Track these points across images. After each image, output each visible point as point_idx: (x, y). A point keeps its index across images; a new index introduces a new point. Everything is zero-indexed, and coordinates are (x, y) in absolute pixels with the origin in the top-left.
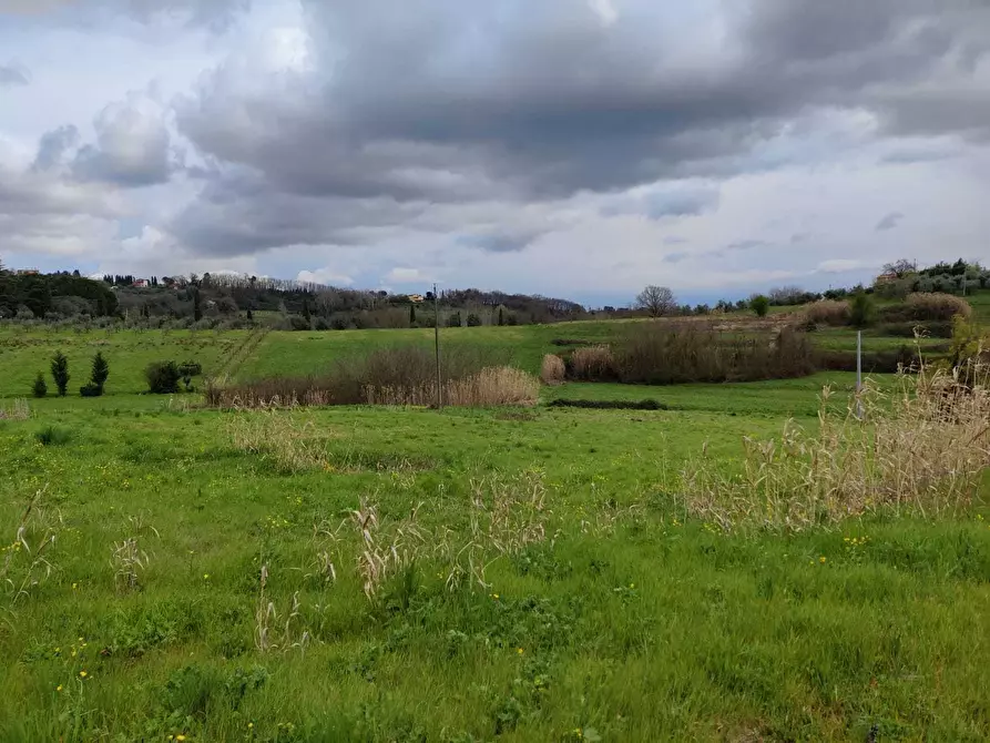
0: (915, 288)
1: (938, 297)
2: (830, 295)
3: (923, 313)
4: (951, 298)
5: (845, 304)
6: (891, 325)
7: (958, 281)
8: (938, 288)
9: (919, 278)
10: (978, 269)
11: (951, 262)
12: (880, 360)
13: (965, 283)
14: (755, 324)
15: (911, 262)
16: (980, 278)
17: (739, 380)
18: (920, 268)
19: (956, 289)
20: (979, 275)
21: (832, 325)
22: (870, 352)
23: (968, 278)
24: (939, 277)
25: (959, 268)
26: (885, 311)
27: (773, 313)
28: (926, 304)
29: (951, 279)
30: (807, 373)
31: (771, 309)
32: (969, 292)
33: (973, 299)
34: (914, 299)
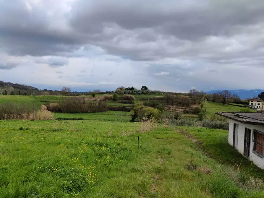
0: (125, 93)
1: (129, 95)
2: (107, 93)
3: (127, 98)
4: (132, 96)
5: (111, 95)
8: (129, 93)
9: (125, 90)
10: (136, 90)
14: (93, 99)
16: (136, 92)
18: (125, 88)
19: (132, 94)
20: (136, 91)
21: (109, 100)
23: (134, 91)
24: (129, 91)
25: (132, 89)
26: (120, 97)
28: (127, 96)
29: (131, 91)
31: (96, 95)
32: (135, 94)
33: (135, 96)
34: (125, 95)
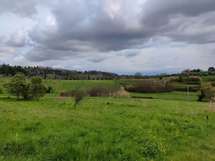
0: (190, 75)
1: (195, 77)
2: (173, 75)
4: (198, 77)
5: (177, 78)
6: (187, 82)
7: (199, 73)
8: (195, 75)
9: (191, 72)
10: (202, 71)
11: (197, 69)
12: (185, 89)
13: (200, 74)
14: (160, 81)
15: (189, 69)
17: (159, 92)
18: (191, 70)
19: (198, 75)
20: (203, 72)
21: (175, 82)
22: (183, 87)
23: (201, 73)
24: (195, 72)
25: (198, 71)
26: (185, 79)
27: (163, 79)
29: (197, 73)
30: (172, 91)
31: (163, 78)
32: (201, 76)
34: (191, 77)
